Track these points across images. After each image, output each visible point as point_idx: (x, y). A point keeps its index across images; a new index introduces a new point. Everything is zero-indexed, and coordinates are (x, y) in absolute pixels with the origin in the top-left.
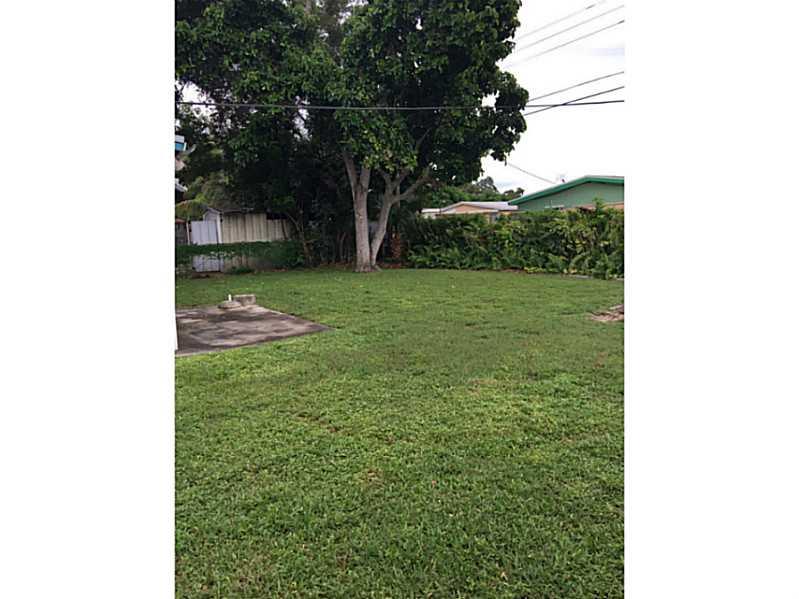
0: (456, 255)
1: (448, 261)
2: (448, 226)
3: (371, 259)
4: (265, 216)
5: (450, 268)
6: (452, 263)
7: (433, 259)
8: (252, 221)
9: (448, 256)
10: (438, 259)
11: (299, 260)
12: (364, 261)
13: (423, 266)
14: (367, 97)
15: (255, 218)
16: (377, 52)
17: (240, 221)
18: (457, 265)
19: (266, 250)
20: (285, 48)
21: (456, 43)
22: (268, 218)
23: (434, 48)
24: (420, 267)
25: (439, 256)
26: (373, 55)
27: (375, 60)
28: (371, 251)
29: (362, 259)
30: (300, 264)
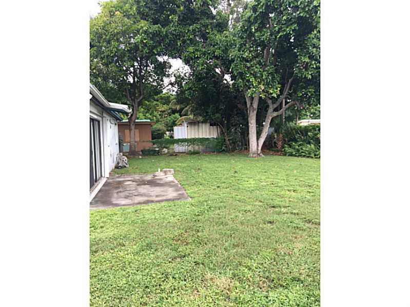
0: (312, 149)
1: (307, 152)
2: (310, 131)
3: (258, 149)
4: (209, 124)
5: (308, 157)
6: (309, 154)
7: (298, 150)
8: (202, 127)
9: (307, 149)
10: (301, 151)
11: (223, 148)
12: (254, 150)
13: (291, 155)
14: (250, 55)
15: (204, 125)
16: (256, 28)
17: (196, 127)
18: (313, 155)
19: (207, 142)
20: (209, 33)
21: (302, 15)
22: (211, 125)
23: (288, 20)
24: (289, 156)
25: (302, 149)
26: (254, 31)
27: (255, 32)
28: (258, 145)
29: (252, 149)
30: (224, 150)
